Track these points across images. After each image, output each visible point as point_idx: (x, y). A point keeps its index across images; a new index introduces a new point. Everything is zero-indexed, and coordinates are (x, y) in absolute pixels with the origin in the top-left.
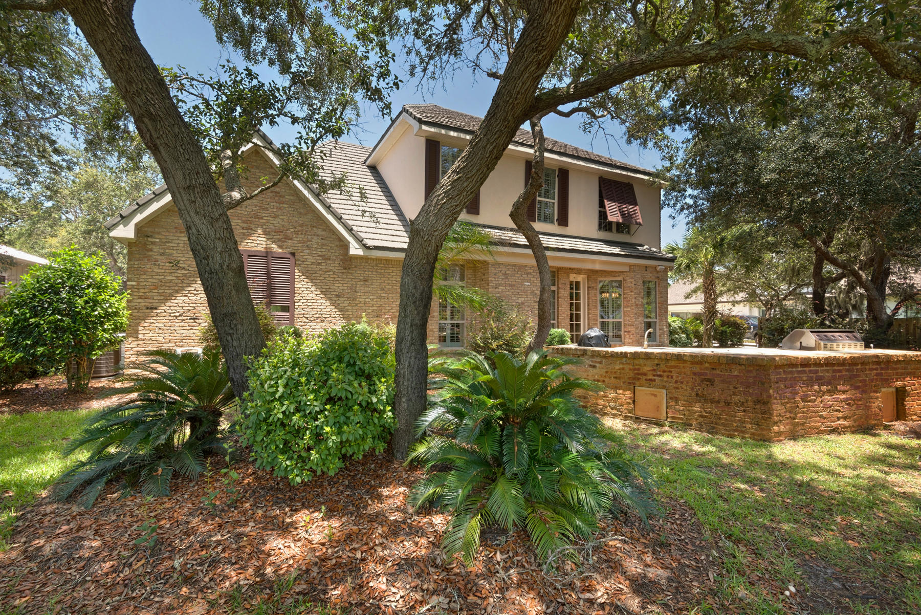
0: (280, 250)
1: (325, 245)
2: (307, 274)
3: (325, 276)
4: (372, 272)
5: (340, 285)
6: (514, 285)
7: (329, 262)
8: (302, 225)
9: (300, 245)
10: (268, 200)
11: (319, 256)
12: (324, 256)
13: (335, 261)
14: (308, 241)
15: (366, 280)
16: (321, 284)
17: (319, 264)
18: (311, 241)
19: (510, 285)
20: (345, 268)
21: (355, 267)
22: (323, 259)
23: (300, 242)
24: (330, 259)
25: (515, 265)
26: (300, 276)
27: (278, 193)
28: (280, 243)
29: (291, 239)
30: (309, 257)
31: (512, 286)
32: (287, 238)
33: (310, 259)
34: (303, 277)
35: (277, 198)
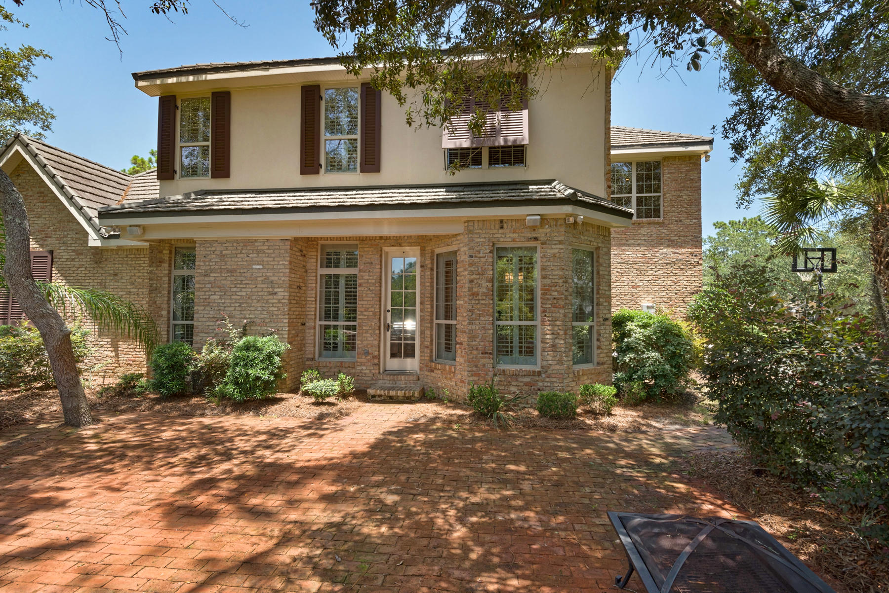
0: (41, 250)
1: (79, 239)
2: (62, 272)
3: (77, 272)
4: (122, 264)
5: (91, 281)
6: (235, 270)
7: (81, 257)
8: (59, 222)
9: (57, 242)
10: (35, 201)
11: (74, 251)
12: (77, 251)
13: (86, 255)
14: (64, 237)
15: (116, 275)
16: (74, 281)
17: (73, 260)
18: (67, 237)
19: (228, 271)
20: (96, 263)
21: (106, 260)
22: (76, 255)
23: (57, 239)
24: (82, 254)
25: (237, 241)
26: (56, 274)
27: (43, 193)
28: (41, 242)
29: (50, 237)
30: (64, 254)
31: (231, 271)
32: (48, 236)
33: (66, 256)
34: (59, 275)
35: (41, 198)
